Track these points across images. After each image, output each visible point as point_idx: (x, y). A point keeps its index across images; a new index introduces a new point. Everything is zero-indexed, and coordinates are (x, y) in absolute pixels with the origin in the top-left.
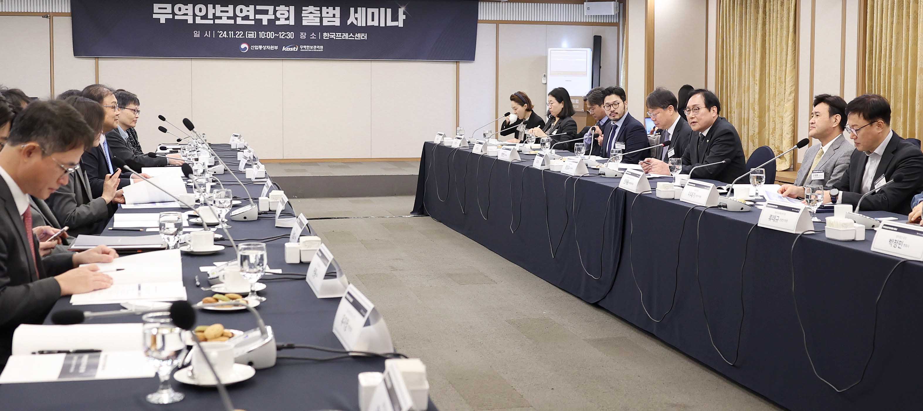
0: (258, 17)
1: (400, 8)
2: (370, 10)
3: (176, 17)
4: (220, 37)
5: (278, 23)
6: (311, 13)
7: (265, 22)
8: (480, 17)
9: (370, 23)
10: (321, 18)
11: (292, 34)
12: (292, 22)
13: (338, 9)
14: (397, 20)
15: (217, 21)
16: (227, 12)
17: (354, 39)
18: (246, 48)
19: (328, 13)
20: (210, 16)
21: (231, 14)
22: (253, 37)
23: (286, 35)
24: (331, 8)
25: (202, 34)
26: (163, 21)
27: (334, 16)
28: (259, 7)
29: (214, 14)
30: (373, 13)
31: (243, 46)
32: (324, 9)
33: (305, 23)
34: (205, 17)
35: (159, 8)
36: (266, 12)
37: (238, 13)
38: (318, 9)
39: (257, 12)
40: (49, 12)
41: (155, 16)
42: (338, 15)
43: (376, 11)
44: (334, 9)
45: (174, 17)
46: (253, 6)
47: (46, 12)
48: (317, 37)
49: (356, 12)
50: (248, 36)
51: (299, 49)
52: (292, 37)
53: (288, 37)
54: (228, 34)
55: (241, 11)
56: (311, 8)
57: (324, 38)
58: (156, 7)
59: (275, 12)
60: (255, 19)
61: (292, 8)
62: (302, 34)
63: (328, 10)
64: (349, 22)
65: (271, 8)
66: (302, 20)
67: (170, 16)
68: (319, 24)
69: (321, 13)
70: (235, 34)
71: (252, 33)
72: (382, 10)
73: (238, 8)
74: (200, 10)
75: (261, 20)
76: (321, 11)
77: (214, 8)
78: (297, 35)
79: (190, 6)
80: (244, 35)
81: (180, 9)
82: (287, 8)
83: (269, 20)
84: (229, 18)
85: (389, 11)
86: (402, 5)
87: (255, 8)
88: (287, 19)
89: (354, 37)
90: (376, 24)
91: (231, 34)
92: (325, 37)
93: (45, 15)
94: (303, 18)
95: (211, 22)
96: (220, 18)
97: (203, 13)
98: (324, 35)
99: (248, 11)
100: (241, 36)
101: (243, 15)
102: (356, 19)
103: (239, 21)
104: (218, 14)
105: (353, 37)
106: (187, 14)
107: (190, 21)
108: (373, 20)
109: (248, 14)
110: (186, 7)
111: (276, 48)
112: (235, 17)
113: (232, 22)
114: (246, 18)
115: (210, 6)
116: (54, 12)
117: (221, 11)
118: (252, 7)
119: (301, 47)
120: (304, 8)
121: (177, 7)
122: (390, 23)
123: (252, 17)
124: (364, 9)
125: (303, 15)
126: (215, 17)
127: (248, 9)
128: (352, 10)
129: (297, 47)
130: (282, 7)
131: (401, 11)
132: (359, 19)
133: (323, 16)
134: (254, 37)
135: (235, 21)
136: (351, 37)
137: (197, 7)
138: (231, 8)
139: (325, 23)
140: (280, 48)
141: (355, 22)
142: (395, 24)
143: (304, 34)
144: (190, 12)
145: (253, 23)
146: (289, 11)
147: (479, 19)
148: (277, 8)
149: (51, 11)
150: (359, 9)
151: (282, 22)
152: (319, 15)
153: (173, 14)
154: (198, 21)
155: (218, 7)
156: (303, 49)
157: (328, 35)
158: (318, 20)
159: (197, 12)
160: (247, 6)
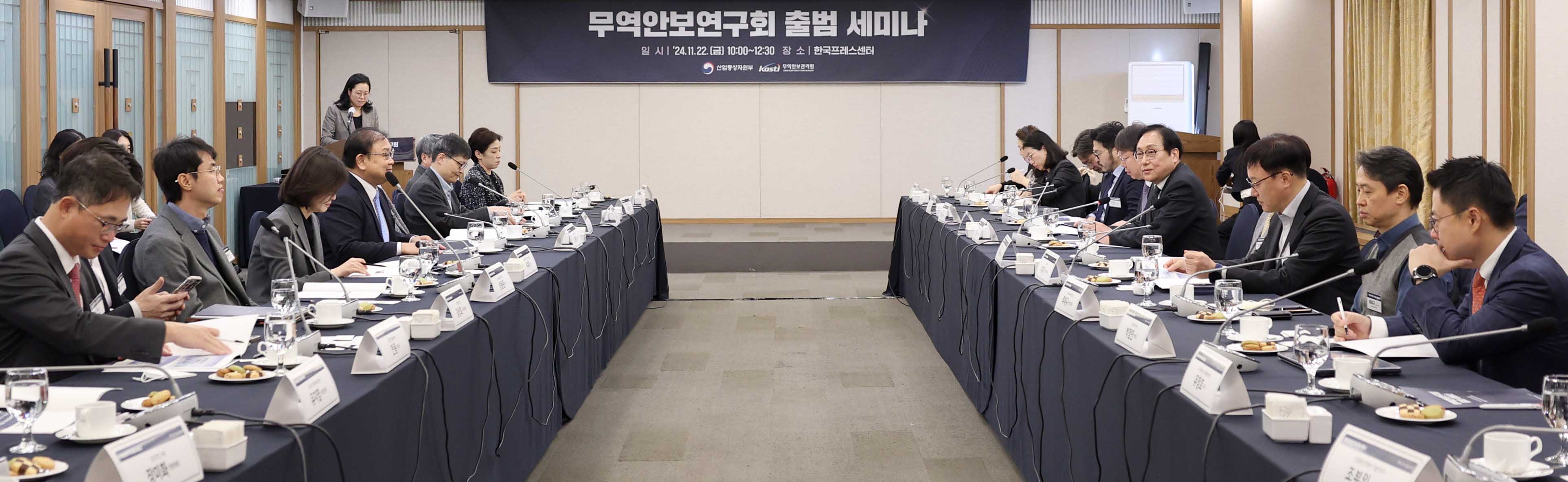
0: (727, 26)
1: (920, 10)
2: (878, 15)
3: (619, 29)
4: (676, 54)
5: (752, 34)
6: (798, 20)
7: (736, 34)
8: (1034, 19)
9: (878, 32)
10: (811, 27)
11: (772, 49)
12: (771, 33)
13: (834, 13)
14: (916, 27)
15: (673, 34)
16: (686, 20)
17: (856, 54)
18: (710, 69)
19: (820, 19)
20: (663, 26)
21: (690, 23)
22: (720, 54)
23: (764, 50)
24: (824, 13)
25: (652, 51)
26: (601, 34)
27: (829, 23)
28: (727, 14)
29: (668, 24)
30: (882, 19)
31: (707, 66)
32: (815, 14)
33: (789, 33)
34: (656, 28)
35: (597, 18)
36: (737, 20)
37: (700, 21)
38: (807, 14)
39: (725, 20)
40: (458, 26)
41: (591, 28)
42: (834, 22)
43: (886, 15)
44: (829, 14)
45: (616, 29)
46: (720, 12)
47: (454, 26)
48: (806, 52)
49: (859, 17)
50: (713, 53)
51: (782, 68)
52: (772, 52)
53: (767, 52)
54: (686, 50)
55: (704, 19)
56: (798, 14)
57: (816, 54)
58: (593, 15)
59: (749, 19)
60: (722, 30)
61: (772, 14)
62: (785, 49)
63: (820, 16)
64: (849, 32)
65: (743, 15)
66: (786, 29)
67: (611, 28)
68: (808, 35)
69: (811, 20)
70: (696, 51)
71: (718, 49)
72: (895, 14)
73: (700, 15)
74: (650, 19)
75: (730, 31)
76: (811, 16)
77: (668, 15)
78: (779, 51)
79: (637, 14)
80: (708, 51)
81: (624, 18)
82: (765, 14)
83: (741, 31)
84: (687, 29)
85: (905, 14)
86: (923, 6)
87: (722, 14)
88: (766, 28)
89: (857, 52)
90: (886, 32)
91: (691, 49)
92: (817, 52)
93: (453, 30)
94: (787, 27)
95: (665, 34)
96: (676, 29)
97: (654, 23)
98: (815, 50)
99: (713, 19)
100: (704, 53)
101: (706, 24)
102: (859, 26)
103: (702, 33)
104: (674, 24)
105: (855, 52)
106: (632, 25)
107: (637, 34)
108: (882, 28)
109: (712, 22)
110: (632, 15)
111: (751, 67)
112: (696, 27)
113: (691, 34)
114: (711, 28)
115: (663, 14)
116: (464, 24)
117: (678, 20)
118: (718, 14)
119: (785, 66)
120: (788, 14)
121: (619, 15)
122: (906, 32)
123: (718, 27)
124: (870, 13)
125: (786, 23)
126: (669, 28)
127: (713, 16)
128: (854, 14)
129: (779, 66)
130: (759, 13)
131: (921, 14)
132: (863, 28)
133: (813, 24)
134: (722, 53)
135: (696, 33)
136: (853, 51)
137: (647, 15)
138: (690, 15)
139: (817, 33)
140: (756, 68)
141: (858, 32)
142: (913, 32)
143: (788, 49)
144: (637, 22)
145: (719, 34)
146: (767, 18)
147: (1032, 23)
148: (752, 14)
149: (460, 24)
150: (863, 13)
151: (759, 33)
152: (809, 23)
153: (616, 24)
154: (648, 33)
155: (673, 14)
156: (787, 68)
157: (821, 49)
158: (807, 29)
159: (646, 22)
160: (712, 12)
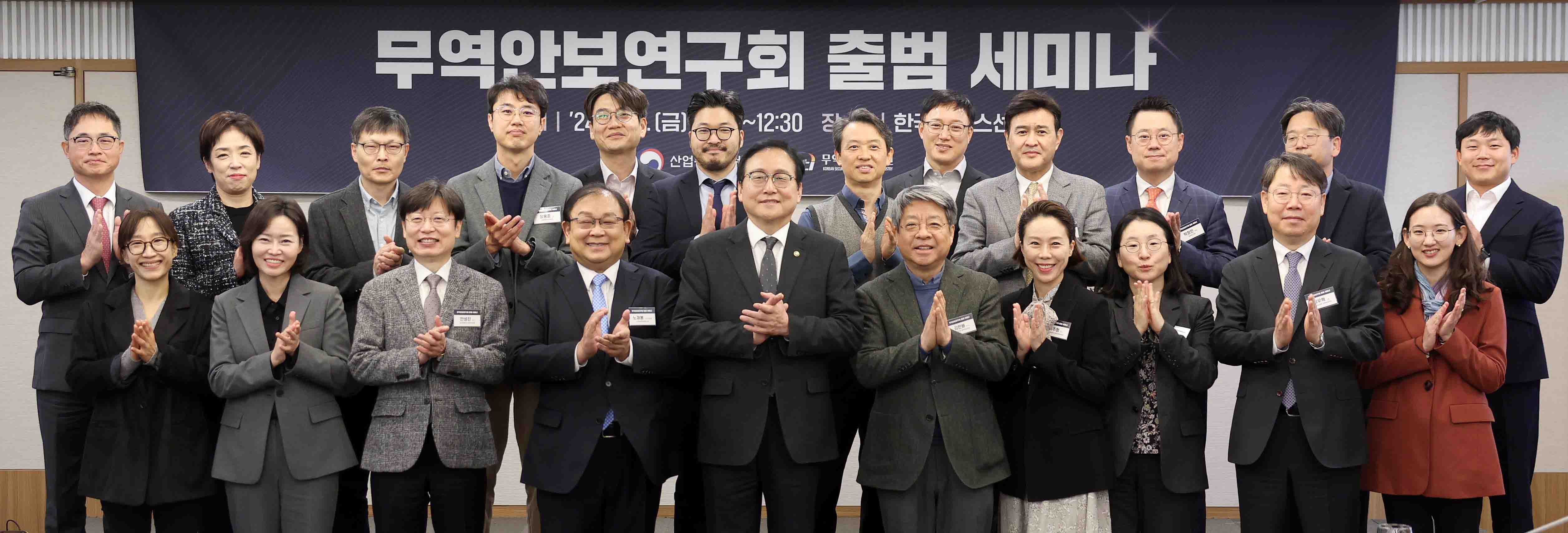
0: (693, 66)
1: (1140, 30)
2: (1042, 40)
3: (446, 72)
4: (576, 129)
5: (753, 84)
6: (856, 51)
7: (714, 84)
8: (1405, 54)
9: (1042, 80)
10: (888, 68)
11: (797, 118)
12: (796, 81)
13: (940, 38)
14: (1128, 67)
15: (569, 82)
16: (599, 52)
17: (990, 130)
18: (654, 163)
19: (908, 51)
20: (547, 65)
21: (609, 59)
22: (677, 130)
23: (780, 122)
24: (918, 36)
26: (405, 83)
27: (928, 59)
28: (694, 37)
29: (559, 60)
30: (1052, 49)
31: (648, 156)
32: (898, 39)
33: (836, 83)
35: (395, 44)
36: (716, 52)
37: (631, 54)
38: (879, 38)
39: (689, 52)
40: (74, 60)
41: (381, 68)
42: (940, 56)
43: (1061, 40)
44: (929, 38)
45: (437, 70)
46: (677, 34)
47: (65, 60)
49: (997, 45)
50: (661, 127)
51: (819, 164)
52: (797, 127)
53: (785, 127)
55: (642, 49)
56: (857, 38)
57: (897, 130)
58: (385, 39)
59: (745, 50)
60: (683, 75)
61: (797, 38)
62: (828, 119)
63: (908, 43)
64: (976, 79)
65: (731, 40)
66: (828, 73)
67: (427, 69)
68: (880, 87)
69: (887, 52)
71: (673, 118)
72: (1083, 38)
73: (632, 40)
74: (518, 48)
75: (702, 77)
76: (887, 45)
77: (559, 40)
78: (812, 122)
79: (487, 37)
81: (456, 46)
82: (782, 39)
83: (725, 76)
84: (603, 71)
85: (1104, 40)
86: (1146, 21)
87: (683, 38)
88: (783, 71)
89: (992, 127)
90: (1060, 81)
92: (901, 127)
93: (61, 69)
94: (833, 69)
96: (578, 71)
97: (527, 57)
98: (896, 121)
99: (662, 49)
101: (646, 60)
102: (999, 67)
104: (572, 59)
105: (988, 127)
106: (475, 62)
108: (1052, 70)
109: (660, 57)
110: (475, 39)
112: (622, 66)
114: (656, 70)
115: (547, 36)
116: (87, 57)
117: (582, 52)
118: (673, 38)
120: (834, 38)
121: (446, 39)
122: (1106, 80)
123: (673, 67)
124: (1023, 36)
125: (831, 59)
126: (561, 69)
127: (661, 41)
128: (986, 39)
129: (813, 159)
130: (767, 36)
131: (1143, 39)
132: (1008, 70)
133: (893, 61)
134: (681, 128)
136: (983, 125)
137: (509, 39)
138: (608, 40)
139: (901, 82)
141: (995, 79)
142: (1123, 81)
143: (833, 118)
144: (487, 55)
145: (676, 84)
146: (786, 48)
147: (1401, 58)
148: (752, 39)
149: (78, 57)
150: (1008, 37)
151: (766, 81)
152: (882, 59)
153: (437, 60)
155: (571, 38)
157: (910, 120)
158: (878, 73)
159: (508, 55)
160: (660, 33)
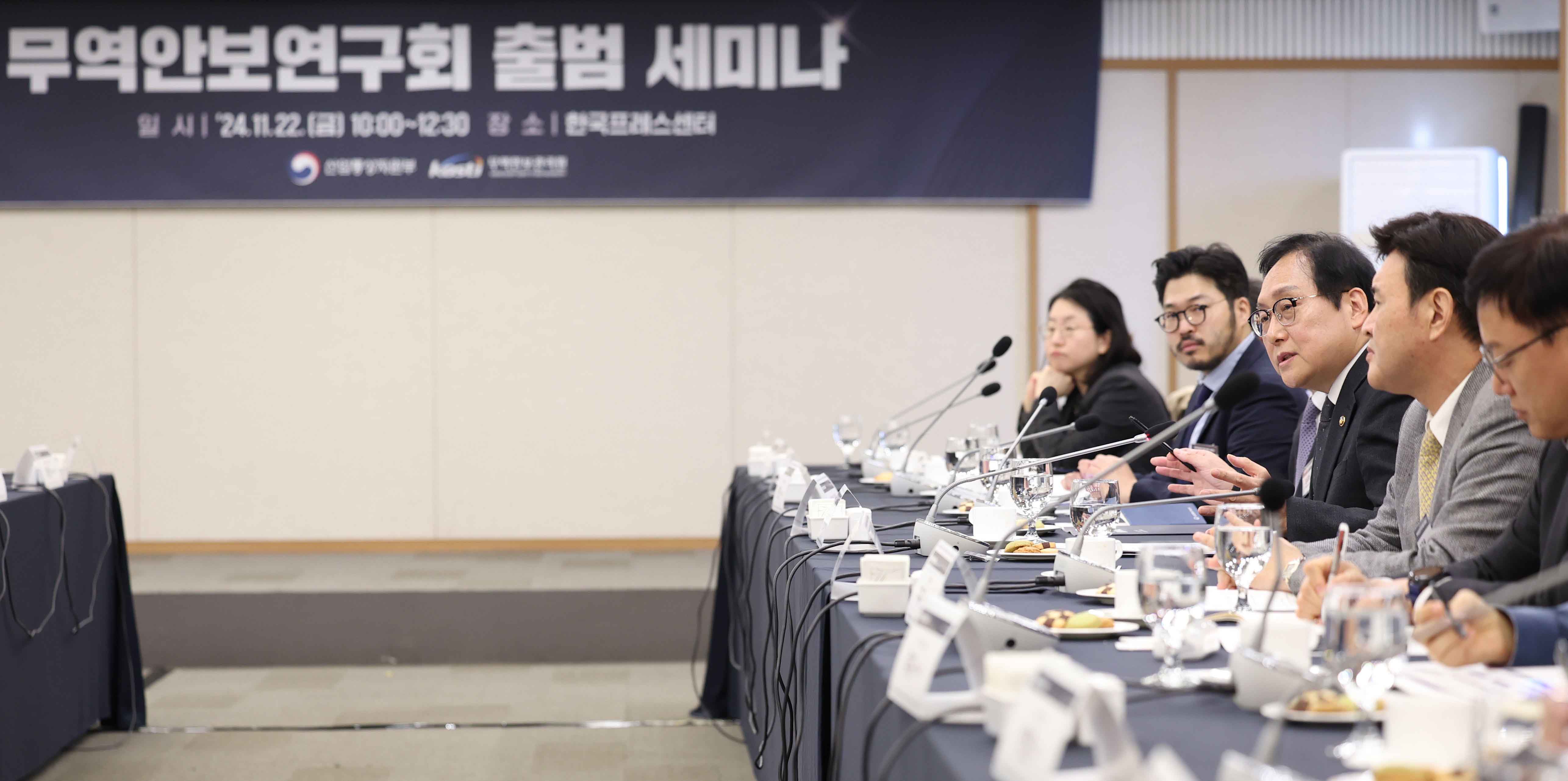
0: (350, 64)
1: (828, 23)
2: (724, 35)
3: (84, 73)
4: (225, 132)
5: (414, 83)
6: (525, 47)
7: (372, 84)
8: (1112, 47)
9: (725, 78)
10: (560, 66)
11: (463, 119)
12: (461, 80)
13: (616, 32)
14: (816, 62)
15: (216, 83)
17: (670, 131)
18: (307, 171)
19: (581, 46)
20: (192, 65)
21: (260, 57)
22: (334, 133)
23: (444, 123)
24: (591, 31)
25: (167, 127)
26: (39, 86)
27: (603, 56)
28: (352, 34)
29: (205, 60)
30: (735, 45)
31: (300, 162)
32: (569, 32)
34: (175, 70)
35: (28, 44)
36: (374, 49)
37: (283, 52)
38: (549, 32)
39: (345, 49)
41: (13, 71)
42: (616, 52)
43: (744, 35)
44: (604, 33)
45: (74, 71)
46: (333, 29)
48: (547, 126)
49: (676, 40)
50: (315, 130)
51: (486, 169)
52: (462, 129)
53: (449, 128)
54: (254, 124)
55: (294, 46)
56: (525, 32)
57: (570, 131)
58: (18, 39)
59: (405, 47)
60: (340, 75)
61: (462, 34)
62: (496, 120)
63: (580, 37)
64: (653, 76)
65: (390, 36)
66: (496, 71)
67: (64, 70)
68: (551, 85)
69: (558, 47)
70: (273, 125)
71: (328, 120)
72: (767, 32)
73: (285, 36)
74: (160, 47)
75: (357, 77)
76: (557, 39)
77: (205, 37)
78: (479, 124)
79: (127, 34)
80: (303, 125)
81: (94, 46)
82: (444, 34)
83: (387, 77)
84: (253, 71)
85: (791, 35)
86: (836, 13)
87: (340, 34)
88: (447, 69)
89: (672, 127)
90: (744, 78)
91: (261, 122)
92: (574, 128)
94: (500, 66)
95: (193, 85)
96: (224, 71)
97: (169, 57)
98: (569, 123)
99: (317, 46)
100: (294, 130)
101: (299, 59)
102: (678, 64)
103: (288, 82)
104: (218, 59)
105: (668, 127)
106: (115, 62)
107: (128, 84)
108: (735, 65)
109: (314, 55)
110: (114, 38)
111: (409, 166)
112: (272, 67)
113: (262, 83)
114: (310, 69)
115: (192, 33)
117: (231, 50)
118: (327, 35)
119: (493, 162)
120: (501, 32)
121: (83, 38)
122: (792, 77)
123: (328, 64)
124: (704, 30)
125: (497, 56)
126: (207, 69)
127: (315, 38)
128: (664, 34)
129: (480, 162)
130: (429, 31)
131: (831, 33)
132: (689, 67)
133: (564, 57)
134: (337, 130)
135: (274, 81)
136: (663, 126)
137: (152, 36)
138: (258, 37)
139: (574, 81)
140: (423, 167)
141: (674, 77)
142: (810, 78)
143: (501, 119)
144: (128, 55)
145: (330, 85)
146: (450, 44)
147: (1106, 55)
148: (412, 34)
150: (688, 31)
151: (429, 80)
152: (552, 55)
153: (73, 60)
154: (155, 82)
155: (218, 34)
156: (500, 168)
157: (585, 120)
158: (549, 70)
159: (150, 54)
160: (313, 27)
